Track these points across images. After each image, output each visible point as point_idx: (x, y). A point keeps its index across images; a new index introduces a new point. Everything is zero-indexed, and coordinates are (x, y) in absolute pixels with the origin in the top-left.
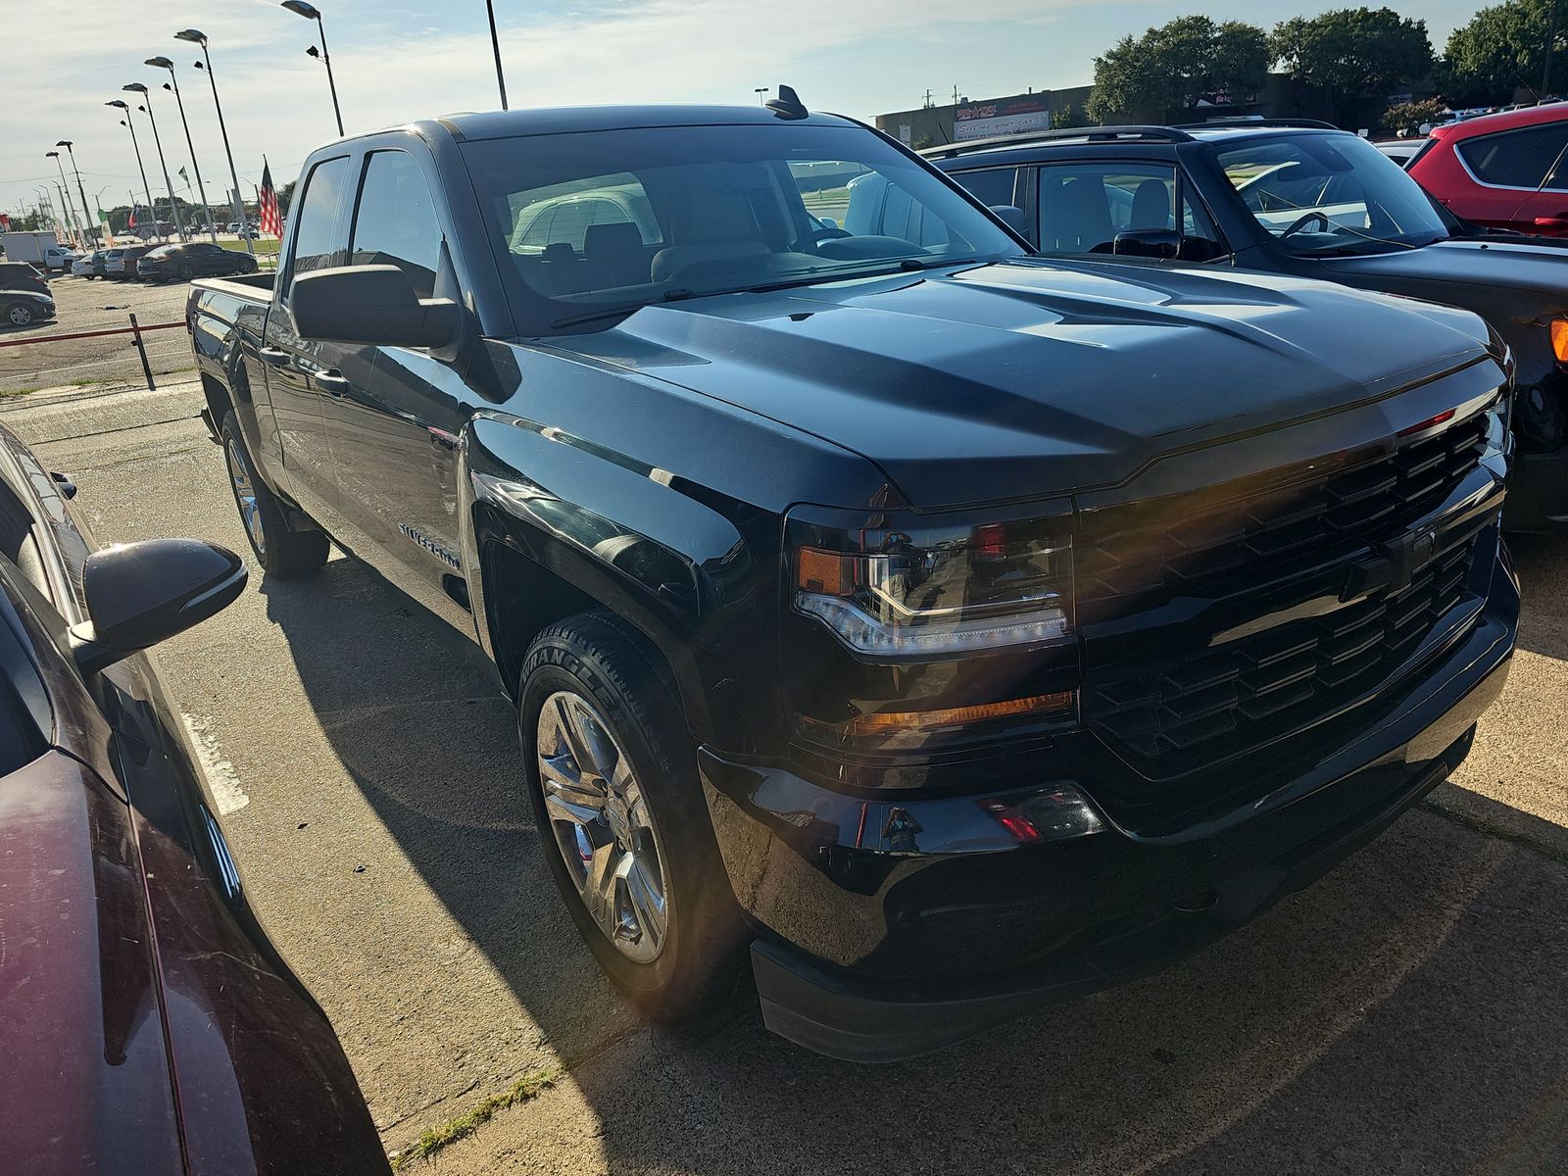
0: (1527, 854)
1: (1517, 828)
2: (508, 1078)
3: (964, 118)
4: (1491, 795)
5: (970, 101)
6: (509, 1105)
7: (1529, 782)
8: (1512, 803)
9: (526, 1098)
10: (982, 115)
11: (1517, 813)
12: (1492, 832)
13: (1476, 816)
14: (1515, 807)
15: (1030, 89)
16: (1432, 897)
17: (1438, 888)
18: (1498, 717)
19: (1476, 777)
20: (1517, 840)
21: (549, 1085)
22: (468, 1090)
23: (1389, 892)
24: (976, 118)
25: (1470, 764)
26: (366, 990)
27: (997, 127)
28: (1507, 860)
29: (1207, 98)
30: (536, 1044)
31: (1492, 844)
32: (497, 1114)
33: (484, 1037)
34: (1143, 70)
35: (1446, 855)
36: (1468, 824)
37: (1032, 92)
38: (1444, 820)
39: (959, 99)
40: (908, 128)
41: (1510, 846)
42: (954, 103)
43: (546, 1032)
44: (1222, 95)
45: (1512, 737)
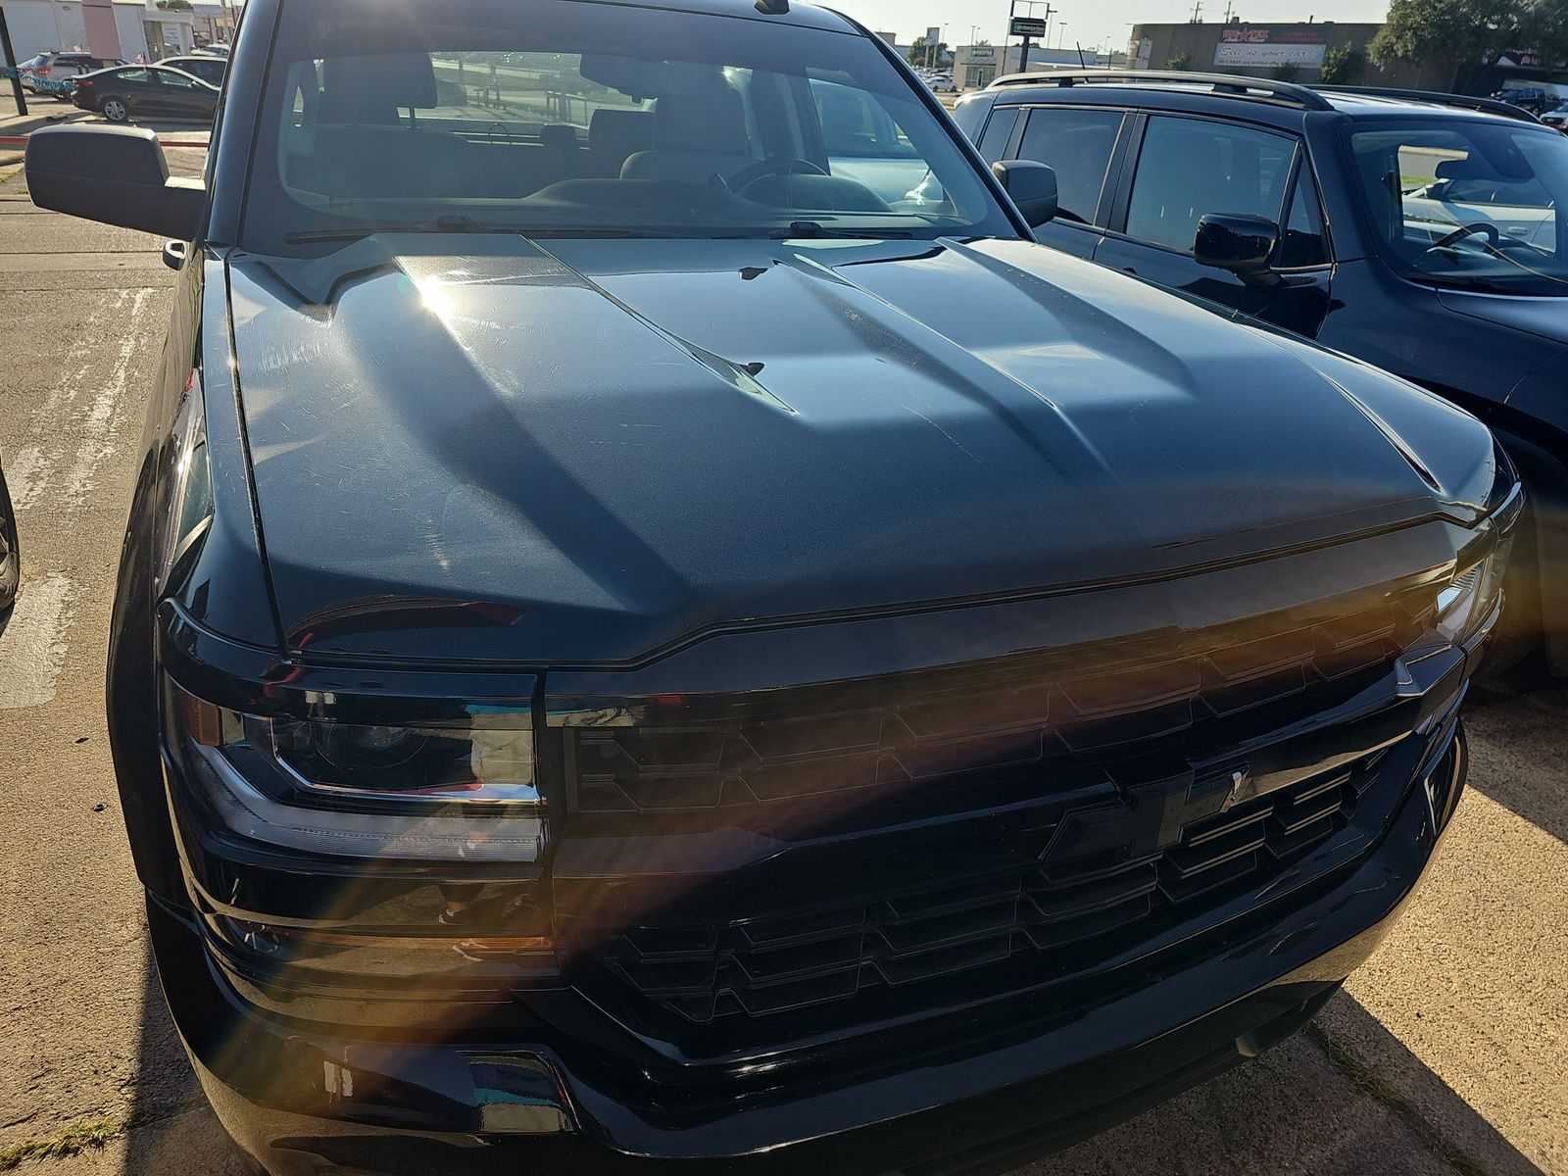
0: (1399, 1131)
1: (1404, 1087)
2: (67, 1118)
3: (1230, 39)
4: (1397, 1031)
5: (1241, 21)
6: (43, 1156)
7: (1456, 1023)
8: (1417, 1050)
9: (66, 1151)
10: (1251, 39)
11: (1416, 1066)
12: (1371, 1086)
13: (1362, 1057)
14: (1419, 1056)
15: (1312, 17)
16: (1245, 1164)
17: (1259, 1152)
18: (1465, 918)
19: (1391, 1000)
20: (1401, 1108)
21: (98, 1143)
22: (20, 1122)
23: (1195, 1141)
24: (1243, 42)
25: (1392, 980)
26: (8, 961)
27: (1264, 54)
28: (1369, 1133)
29: (1511, 57)
30: (122, 1083)
31: (1364, 1103)
32: (26, 1163)
33: (80, 1056)
34: (1443, 13)
35: (1295, 1107)
36: (1346, 1067)
37: (1313, 22)
38: (1319, 1053)
39: (1230, 18)
40: (1150, 43)
41: (1382, 1113)
42: (1224, 22)
43: (142, 1070)
44: (1530, 56)
45: (1467, 951)
